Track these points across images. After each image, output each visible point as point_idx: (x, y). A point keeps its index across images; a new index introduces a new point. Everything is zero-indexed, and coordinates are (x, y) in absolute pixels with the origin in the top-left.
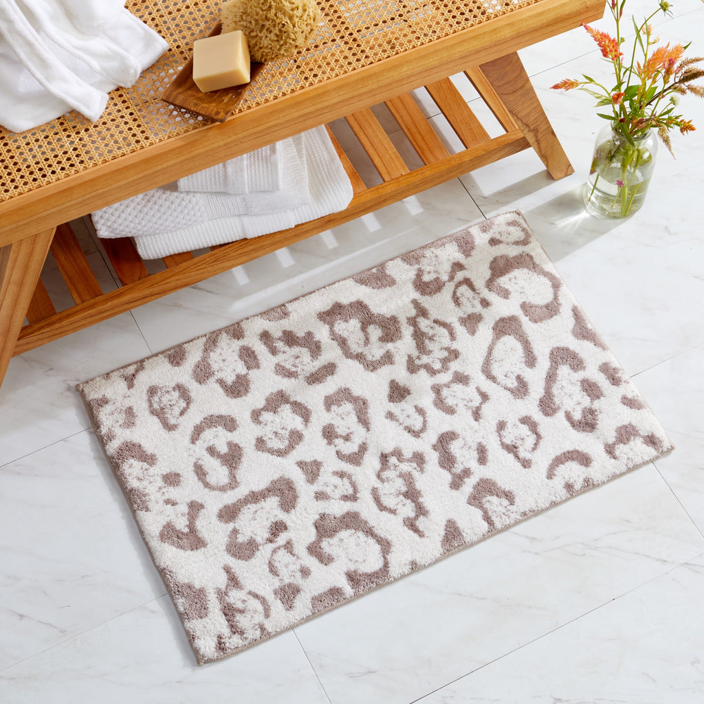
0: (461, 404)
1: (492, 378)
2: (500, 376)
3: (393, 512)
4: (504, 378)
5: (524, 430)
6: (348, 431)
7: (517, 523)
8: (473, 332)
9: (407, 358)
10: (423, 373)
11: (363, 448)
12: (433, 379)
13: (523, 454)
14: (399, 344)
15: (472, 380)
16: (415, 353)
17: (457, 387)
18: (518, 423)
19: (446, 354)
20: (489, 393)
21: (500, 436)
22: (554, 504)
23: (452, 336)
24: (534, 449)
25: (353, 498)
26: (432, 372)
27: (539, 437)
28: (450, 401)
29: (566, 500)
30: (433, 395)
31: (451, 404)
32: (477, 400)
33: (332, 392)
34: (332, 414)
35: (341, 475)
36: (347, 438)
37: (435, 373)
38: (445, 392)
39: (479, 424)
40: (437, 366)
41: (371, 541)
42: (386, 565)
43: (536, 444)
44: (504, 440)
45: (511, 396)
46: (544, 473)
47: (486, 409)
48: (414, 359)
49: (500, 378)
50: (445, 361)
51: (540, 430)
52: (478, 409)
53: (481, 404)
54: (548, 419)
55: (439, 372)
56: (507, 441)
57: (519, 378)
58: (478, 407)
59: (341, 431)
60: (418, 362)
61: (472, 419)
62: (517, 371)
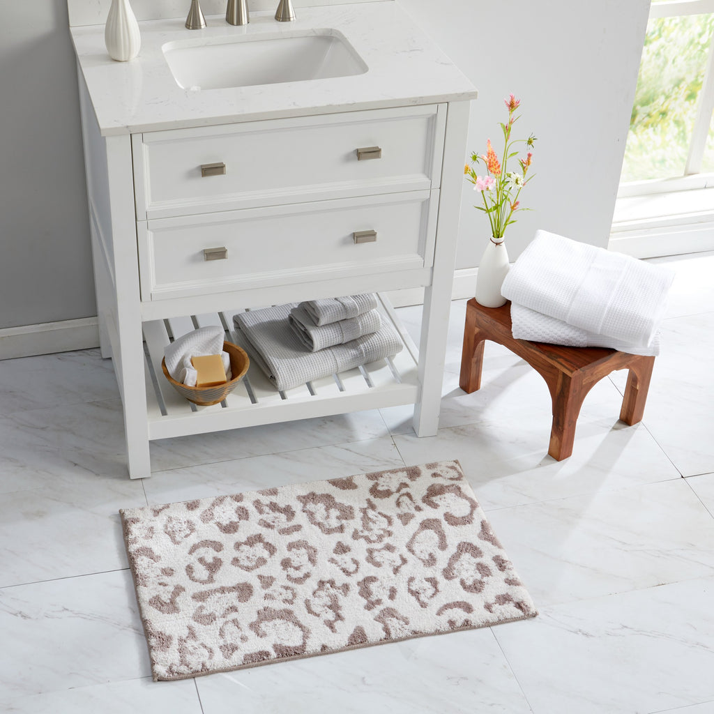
0: (387, 563)
1: (412, 551)
3: (318, 615)
4: (420, 553)
5: (428, 585)
6: (299, 564)
7: (407, 638)
8: (405, 523)
9: (353, 531)
10: (362, 541)
11: (307, 576)
12: (369, 545)
13: (422, 598)
14: (351, 521)
15: (397, 550)
16: (361, 528)
17: (386, 554)
18: (424, 580)
19: (382, 532)
20: (407, 559)
21: (409, 585)
22: (438, 633)
23: (390, 522)
24: (431, 597)
25: (291, 602)
26: (368, 539)
27: (437, 590)
28: (378, 559)
29: (448, 632)
30: (366, 554)
31: (378, 561)
32: (399, 562)
33: (294, 541)
34: (291, 553)
35: (287, 588)
36: (297, 569)
37: (371, 542)
38: (375, 554)
39: (396, 576)
40: (374, 538)
41: (297, 629)
42: (304, 643)
43: (433, 594)
44: (411, 588)
45: (422, 564)
46: (435, 611)
47: (404, 568)
48: (359, 532)
49: (417, 552)
50: (380, 538)
51: (440, 587)
52: (398, 567)
53: (401, 565)
54: (446, 581)
55: (374, 542)
56: (413, 588)
57: (430, 555)
59: (295, 564)
60: (361, 534)
61: (392, 572)
62: (430, 550)
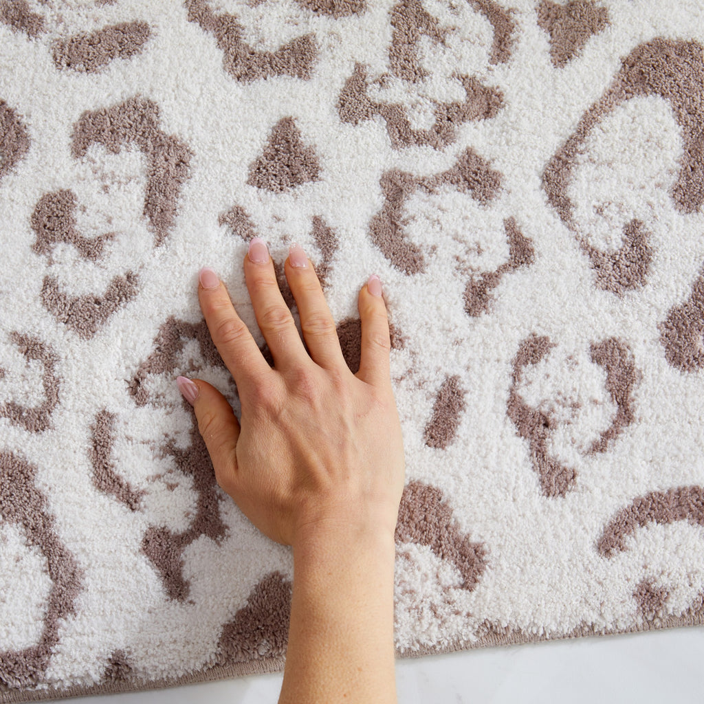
0: (447, 250)
1: (561, 204)
2: (582, 204)
3: (131, 500)
4: (593, 215)
5: (593, 379)
6: (103, 229)
7: (457, 647)
8: (563, 54)
9: (349, 73)
10: (375, 131)
11: (123, 289)
12: (395, 154)
13: (560, 447)
14: (347, 25)
15: (504, 195)
16: (379, 64)
17: (456, 200)
18: (584, 359)
19: (459, 94)
20: (538, 246)
21: (516, 377)
22: (586, 631)
23: (502, 49)
24: (599, 447)
25: (36, 420)
26: (402, 134)
27: (625, 414)
28: (416, 233)
29: (630, 631)
30: (377, 200)
31: (416, 241)
32: (498, 252)
33: (107, 104)
34: (83, 168)
35: (30, 348)
36: (90, 249)
37: (406, 141)
38: (415, 203)
39: (472, 326)
40: (422, 121)
41: (35, 560)
42: (49, 639)
43: (607, 435)
44: (522, 392)
45: (590, 274)
46: (595, 527)
47: (510, 290)
48: (369, 80)
49: (583, 212)
50: (449, 116)
51: (641, 397)
52: (491, 279)
53: (504, 268)
54: (670, 373)
55: (419, 142)
56: (531, 398)
57: (634, 231)
58: (490, 276)
59: (86, 224)
60: (375, 93)
61: (461, 304)
62: (636, 207)
